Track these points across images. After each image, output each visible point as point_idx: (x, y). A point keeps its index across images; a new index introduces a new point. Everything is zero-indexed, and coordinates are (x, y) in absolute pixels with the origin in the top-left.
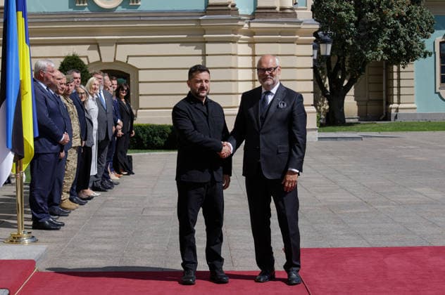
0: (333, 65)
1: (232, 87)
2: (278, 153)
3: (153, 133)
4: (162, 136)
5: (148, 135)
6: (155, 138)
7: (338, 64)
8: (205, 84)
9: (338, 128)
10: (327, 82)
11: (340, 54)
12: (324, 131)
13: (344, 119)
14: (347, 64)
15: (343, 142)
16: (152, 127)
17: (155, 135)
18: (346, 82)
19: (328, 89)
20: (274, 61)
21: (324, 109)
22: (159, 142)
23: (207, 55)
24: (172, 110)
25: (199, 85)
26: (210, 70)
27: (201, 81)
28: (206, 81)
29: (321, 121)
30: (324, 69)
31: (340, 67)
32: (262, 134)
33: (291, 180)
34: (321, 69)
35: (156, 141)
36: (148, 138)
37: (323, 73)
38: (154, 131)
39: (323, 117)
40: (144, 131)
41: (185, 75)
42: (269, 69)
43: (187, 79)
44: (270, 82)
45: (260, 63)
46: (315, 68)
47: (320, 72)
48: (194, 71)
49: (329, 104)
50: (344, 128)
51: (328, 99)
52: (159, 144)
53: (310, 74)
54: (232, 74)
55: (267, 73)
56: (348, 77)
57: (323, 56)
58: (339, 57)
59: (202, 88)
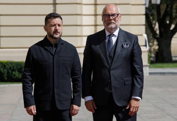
0: (162, 12)
1: (77, 31)
2: (125, 85)
3: (12, 68)
4: (20, 71)
5: (8, 70)
6: (14, 73)
7: (166, 11)
8: (58, 28)
9: (165, 65)
10: (157, 27)
11: (168, 3)
12: (154, 67)
13: (171, 57)
14: (174, 11)
15: (171, 76)
16: (11, 63)
17: (13, 70)
18: (173, 26)
19: (158, 32)
20: (117, 9)
21: (154, 49)
22: (17, 76)
23: (57, 4)
24: (28, 50)
25: (53, 28)
26: (62, 16)
27: (55, 25)
28: (59, 25)
29: (152, 59)
30: (154, 15)
31: (168, 13)
32: (112, 70)
33: (135, 106)
34: (152, 15)
35: (15, 75)
36: (8, 73)
37: (153, 19)
38: (13, 67)
39: (153, 55)
40: (5, 66)
41: (42, 21)
42: (113, 15)
43: (44, 24)
44: (113, 26)
45: (105, 10)
46: (147, 15)
47: (151, 18)
48: (49, 17)
49: (159, 45)
50: (171, 65)
51: (158, 41)
52: (17, 78)
53: (142, 20)
54: (78, 20)
55: (111, 18)
56: (175, 22)
57: (154, 5)
58: (167, 6)
59: (56, 31)
